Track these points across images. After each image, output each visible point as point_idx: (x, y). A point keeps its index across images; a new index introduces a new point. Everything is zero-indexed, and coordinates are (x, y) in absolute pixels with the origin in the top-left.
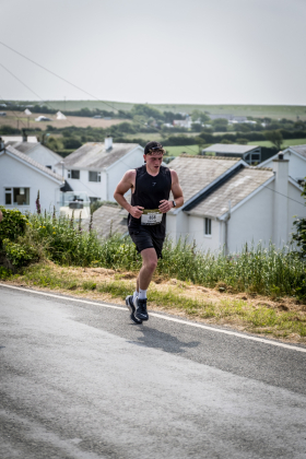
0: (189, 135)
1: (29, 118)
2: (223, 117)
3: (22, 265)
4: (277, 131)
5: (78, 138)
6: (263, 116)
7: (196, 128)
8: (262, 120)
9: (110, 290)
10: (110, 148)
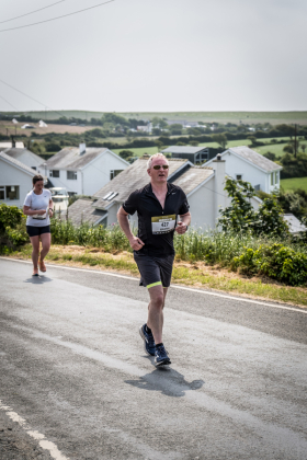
0: (150, 139)
1: (16, 126)
2: (178, 123)
3: (20, 244)
4: (223, 134)
5: (58, 142)
6: (211, 121)
7: (156, 132)
8: (211, 125)
9: (81, 259)
10: (84, 152)
